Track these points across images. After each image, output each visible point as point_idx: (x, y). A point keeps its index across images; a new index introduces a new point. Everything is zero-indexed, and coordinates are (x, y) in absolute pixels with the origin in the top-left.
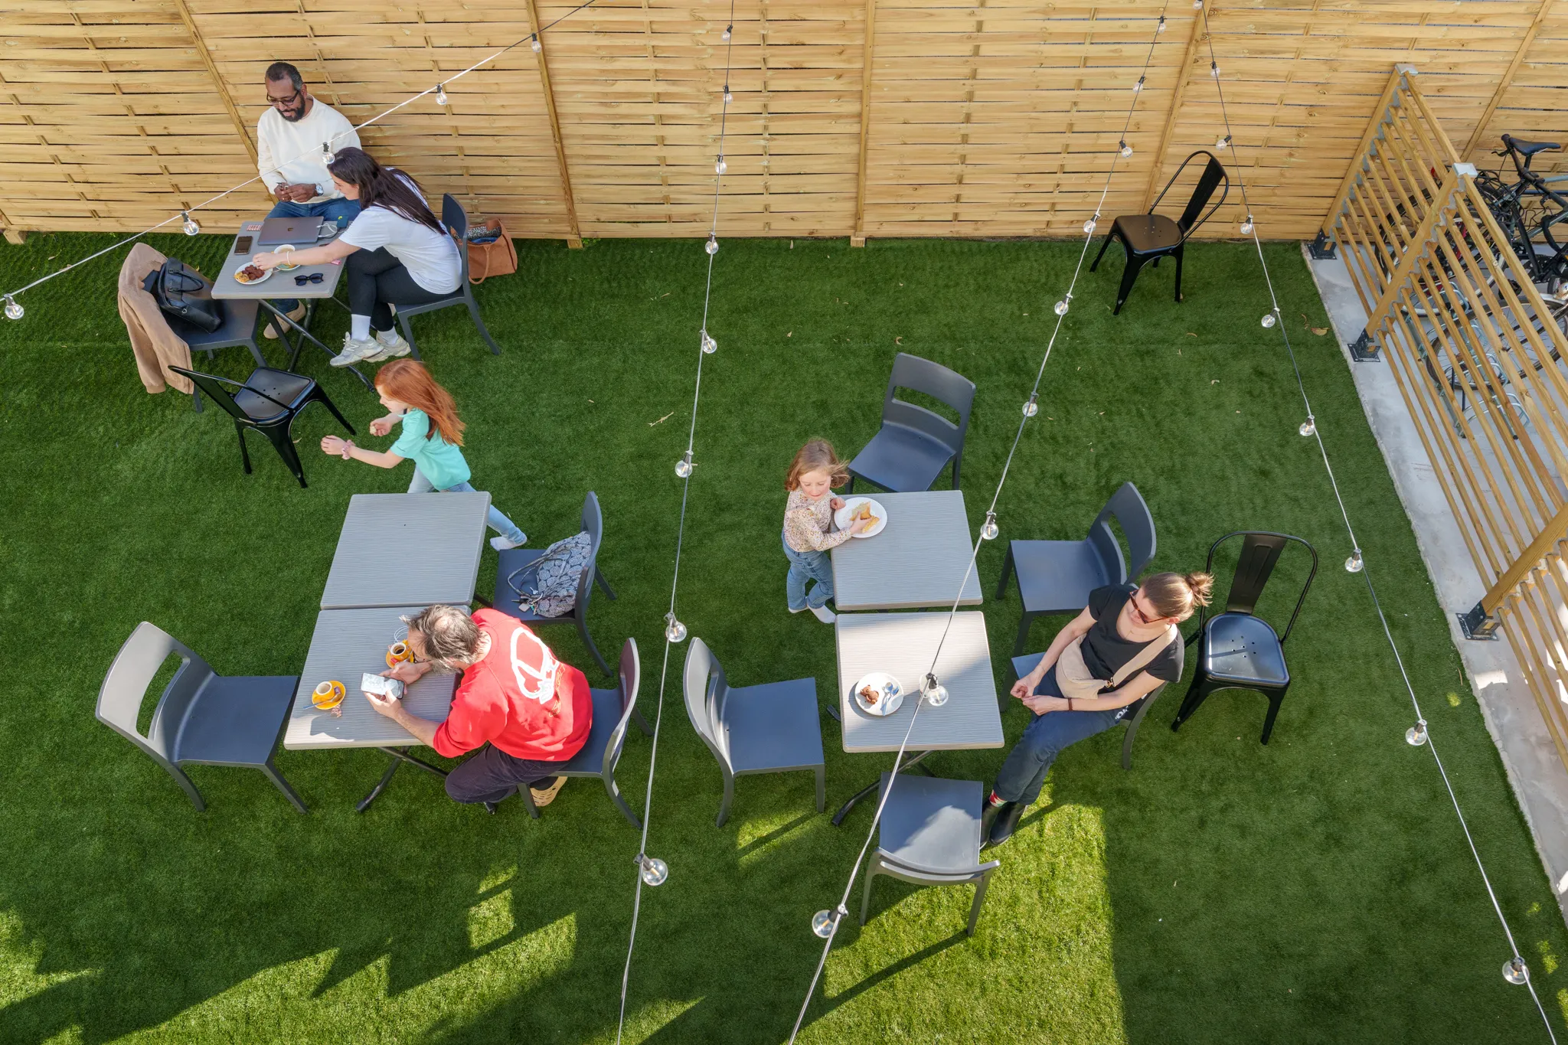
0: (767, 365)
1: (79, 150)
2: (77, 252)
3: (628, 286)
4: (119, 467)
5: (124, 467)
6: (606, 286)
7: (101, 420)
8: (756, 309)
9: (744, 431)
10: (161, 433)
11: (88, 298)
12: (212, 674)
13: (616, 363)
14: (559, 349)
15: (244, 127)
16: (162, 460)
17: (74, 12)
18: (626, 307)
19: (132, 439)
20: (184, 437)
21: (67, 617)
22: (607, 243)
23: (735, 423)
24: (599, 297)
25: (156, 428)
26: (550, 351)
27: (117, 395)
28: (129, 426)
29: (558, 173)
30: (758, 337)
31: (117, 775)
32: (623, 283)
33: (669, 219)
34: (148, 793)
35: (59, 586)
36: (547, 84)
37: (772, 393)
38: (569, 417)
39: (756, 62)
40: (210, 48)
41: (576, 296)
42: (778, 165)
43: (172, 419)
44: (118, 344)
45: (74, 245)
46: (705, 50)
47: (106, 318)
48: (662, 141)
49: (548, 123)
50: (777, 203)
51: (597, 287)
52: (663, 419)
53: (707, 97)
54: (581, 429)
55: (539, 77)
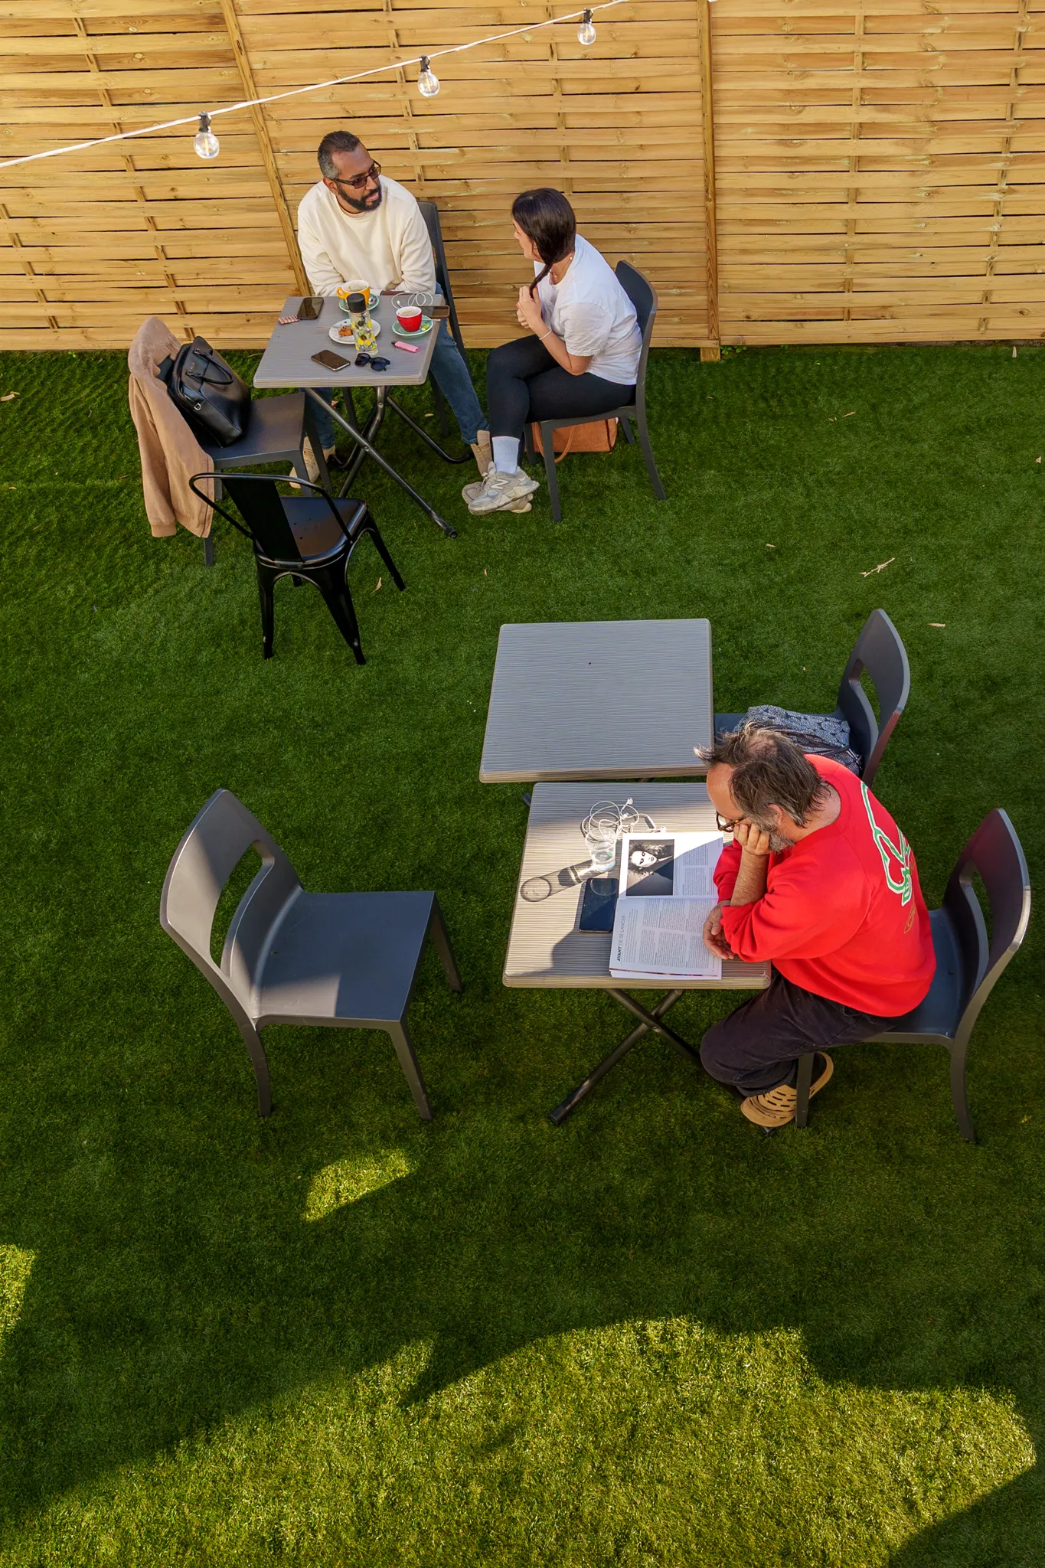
0: (1016, 498)
1: (49, 225)
2: (23, 378)
3: (794, 405)
4: (100, 635)
5: (108, 638)
6: (762, 405)
7: (69, 578)
8: (982, 430)
9: (1003, 581)
10: (157, 592)
11: (41, 430)
12: (300, 888)
13: (797, 498)
14: (710, 481)
15: (281, 184)
16: (161, 626)
17: (78, 16)
18: (797, 430)
19: (117, 600)
20: (190, 596)
21: (38, 835)
22: (754, 351)
23: (988, 571)
24: (756, 418)
25: (150, 586)
26: (701, 486)
27: (89, 547)
28: (110, 584)
29: (704, 248)
30: (994, 464)
31: (129, 1059)
32: (786, 400)
33: (847, 315)
34: (180, 1088)
35: (23, 792)
36: (708, 113)
37: (1033, 533)
38: (743, 566)
39: (1004, 75)
40: (255, 66)
41: (722, 419)
42: (1012, 230)
43: (171, 575)
44: (88, 482)
45: (19, 370)
46: (936, 57)
47: (68, 454)
48: (854, 196)
49: (701, 172)
50: (1005, 289)
51: (750, 408)
52: (880, 567)
53: (927, 129)
54: (765, 581)
55: (698, 102)
